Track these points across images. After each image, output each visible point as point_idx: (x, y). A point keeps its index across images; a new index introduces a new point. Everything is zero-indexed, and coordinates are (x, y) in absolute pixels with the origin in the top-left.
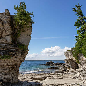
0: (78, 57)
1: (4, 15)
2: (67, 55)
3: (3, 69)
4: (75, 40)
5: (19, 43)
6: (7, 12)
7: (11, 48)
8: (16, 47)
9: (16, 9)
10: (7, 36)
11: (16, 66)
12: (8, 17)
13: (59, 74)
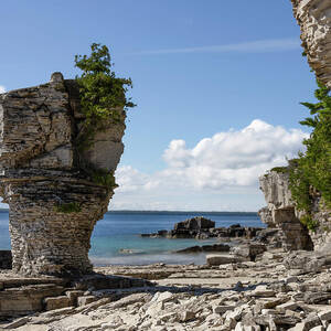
0: (309, 201)
1: (53, 90)
2: (270, 190)
3: (60, 237)
4: (302, 123)
5: (91, 166)
6: (59, 79)
7: (73, 183)
8: (85, 178)
9: (81, 65)
10: (57, 147)
11: (86, 230)
12: (64, 97)
13: (222, 266)
